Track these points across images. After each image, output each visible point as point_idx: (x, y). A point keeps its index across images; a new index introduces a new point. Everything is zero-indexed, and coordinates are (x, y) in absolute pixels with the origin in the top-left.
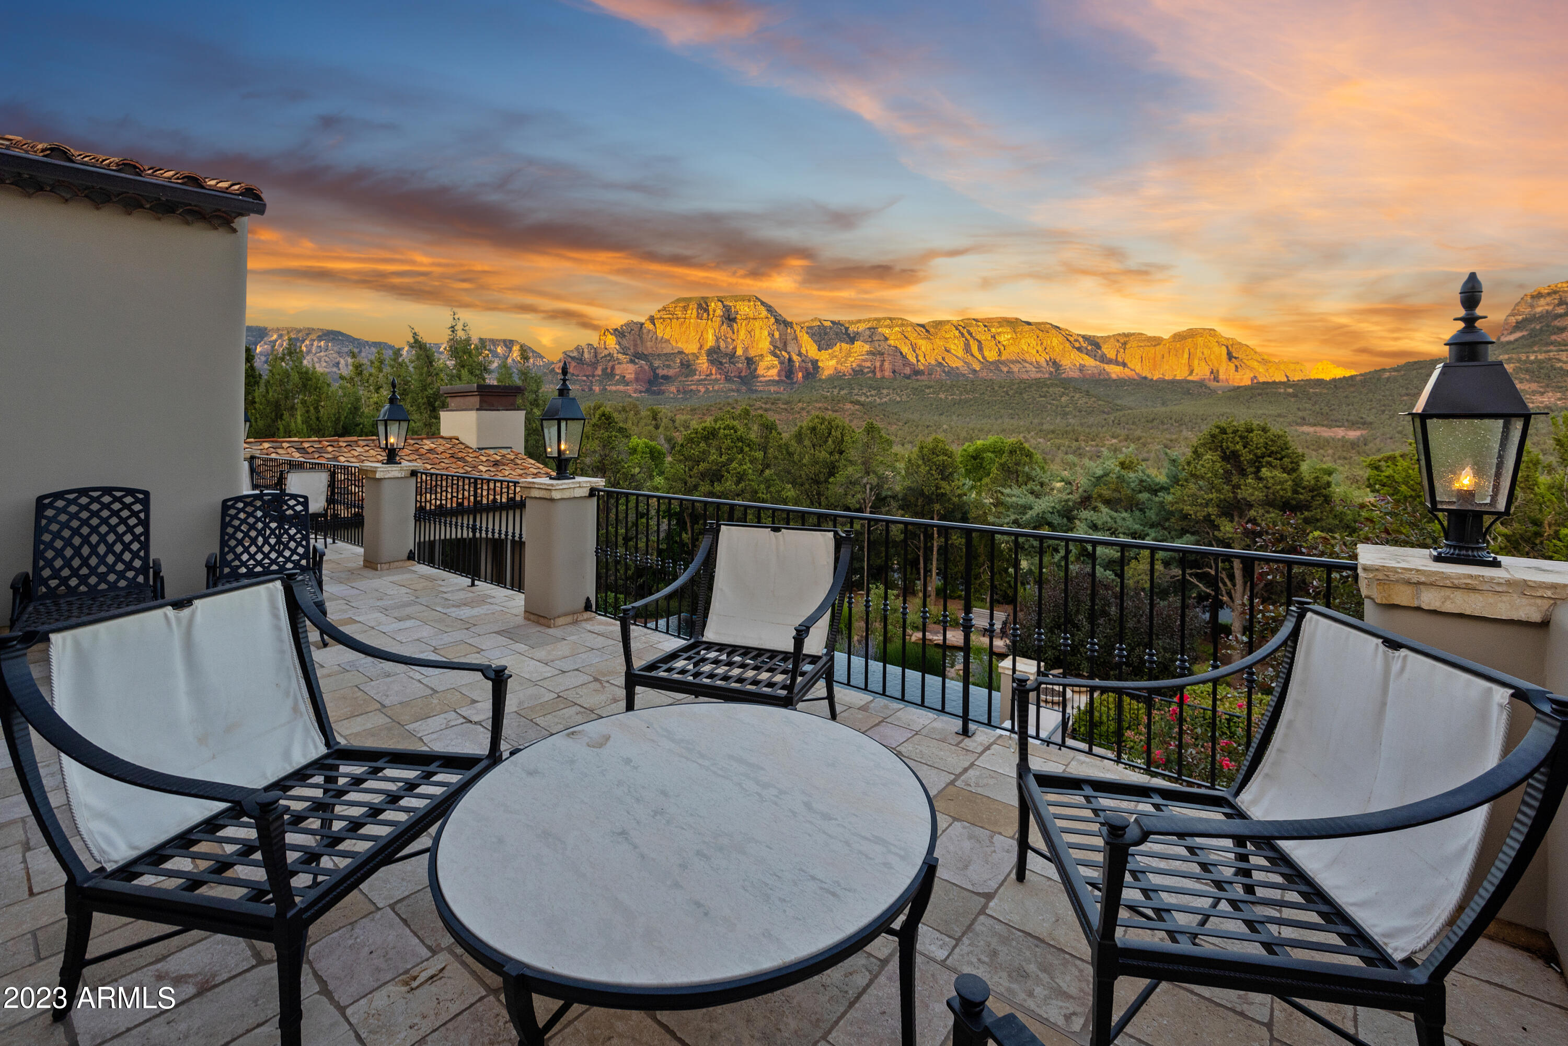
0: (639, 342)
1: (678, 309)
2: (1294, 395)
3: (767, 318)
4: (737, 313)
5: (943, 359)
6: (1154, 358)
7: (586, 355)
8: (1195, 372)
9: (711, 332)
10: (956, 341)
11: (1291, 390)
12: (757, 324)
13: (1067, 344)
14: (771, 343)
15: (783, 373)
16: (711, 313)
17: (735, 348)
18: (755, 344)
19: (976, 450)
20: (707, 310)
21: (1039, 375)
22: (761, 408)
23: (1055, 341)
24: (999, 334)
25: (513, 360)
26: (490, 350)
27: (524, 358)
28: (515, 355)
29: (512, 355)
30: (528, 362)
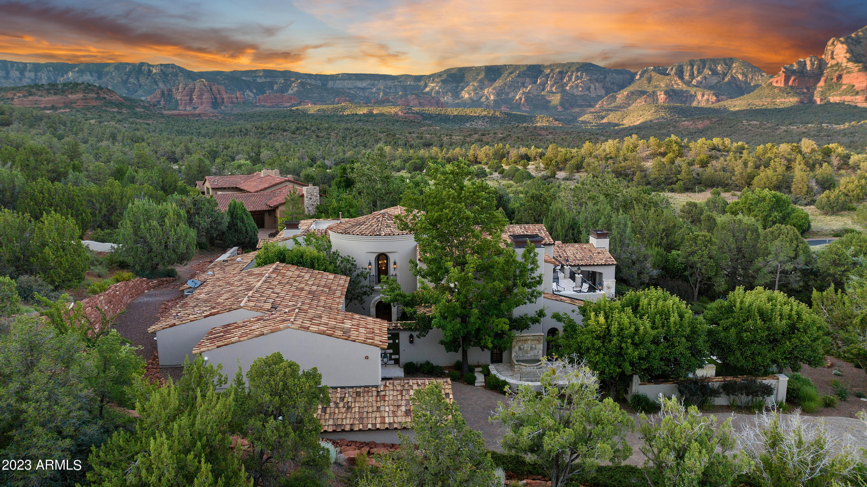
25: (732, 76)
26: (710, 69)
27: (743, 74)
28: (734, 71)
29: (732, 71)
30: (746, 77)
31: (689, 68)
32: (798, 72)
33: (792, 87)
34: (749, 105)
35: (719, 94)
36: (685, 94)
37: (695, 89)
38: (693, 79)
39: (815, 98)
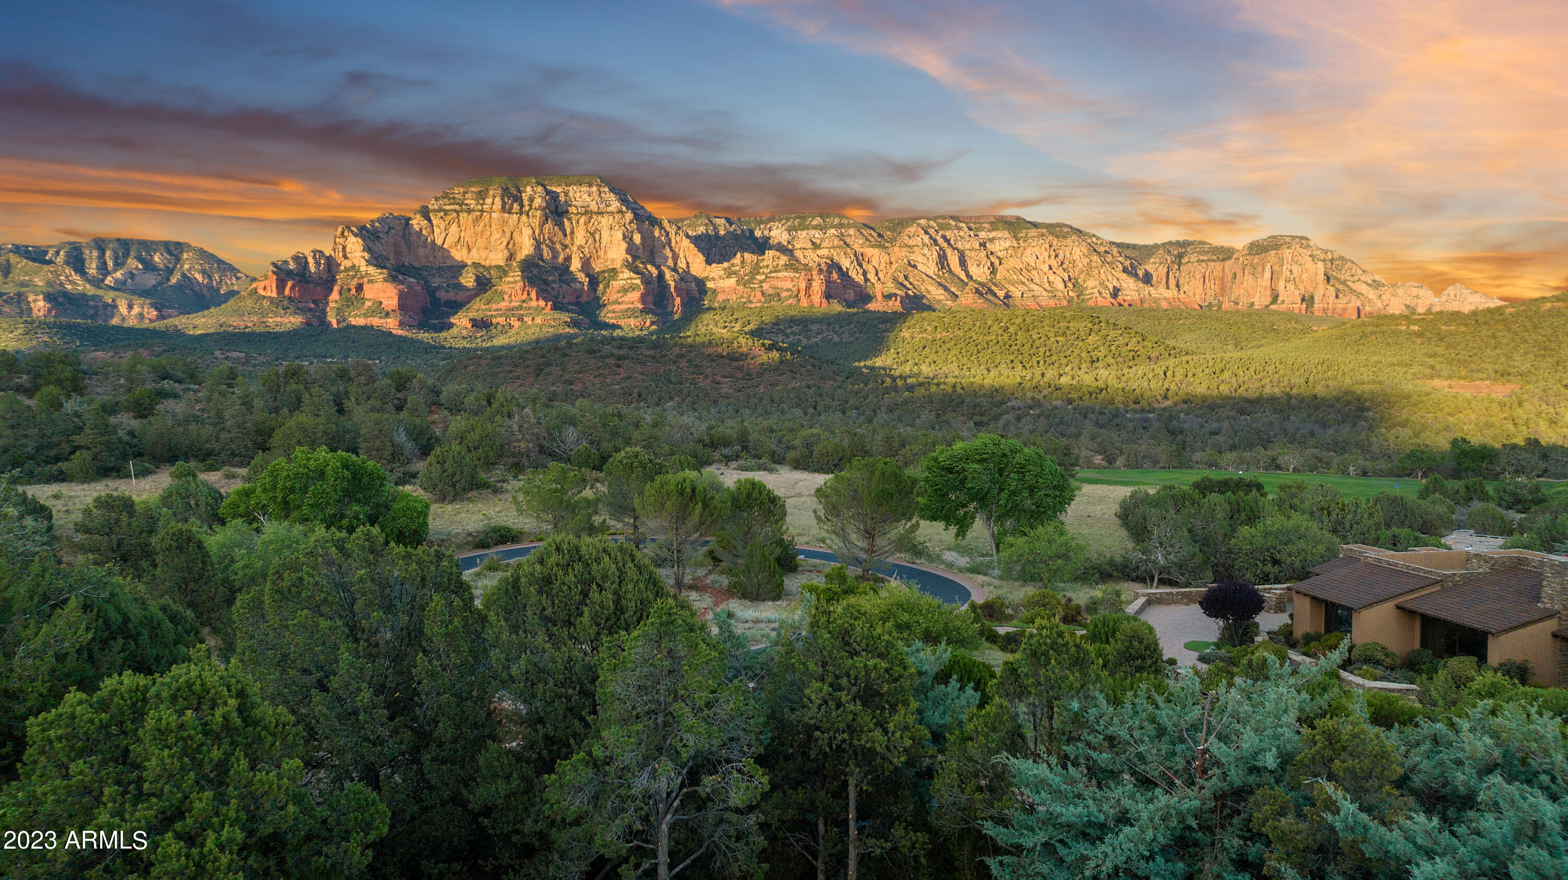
0: (403, 247)
1: (469, 196)
2: (1420, 335)
3: (620, 212)
4: (568, 204)
5: (906, 277)
6: (1222, 279)
7: (312, 268)
8: (1280, 299)
9: (527, 232)
10: (926, 251)
11: (1416, 328)
12: (605, 221)
13: (1095, 258)
14: (628, 251)
15: (650, 299)
16: (526, 203)
17: (568, 259)
18: (601, 253)
19: (951, 457)
20: (518, 199)
21: (1052, 303)
22: (612, 355)
23: (1076, 252)
24: (992, 240)
25: (184, 275)
26: (140, 259)
27: (204, 272)
28: (186, 267)
29: (182, 266)
30: (210, 277)
31: (95, 254)
32: (297, 275)
33: (290, 298)
34: (221, 326)
35: (163, 306)
36: (91, 303)
37: (112, 294)
38: (105, 275)
39: (329, 318)
